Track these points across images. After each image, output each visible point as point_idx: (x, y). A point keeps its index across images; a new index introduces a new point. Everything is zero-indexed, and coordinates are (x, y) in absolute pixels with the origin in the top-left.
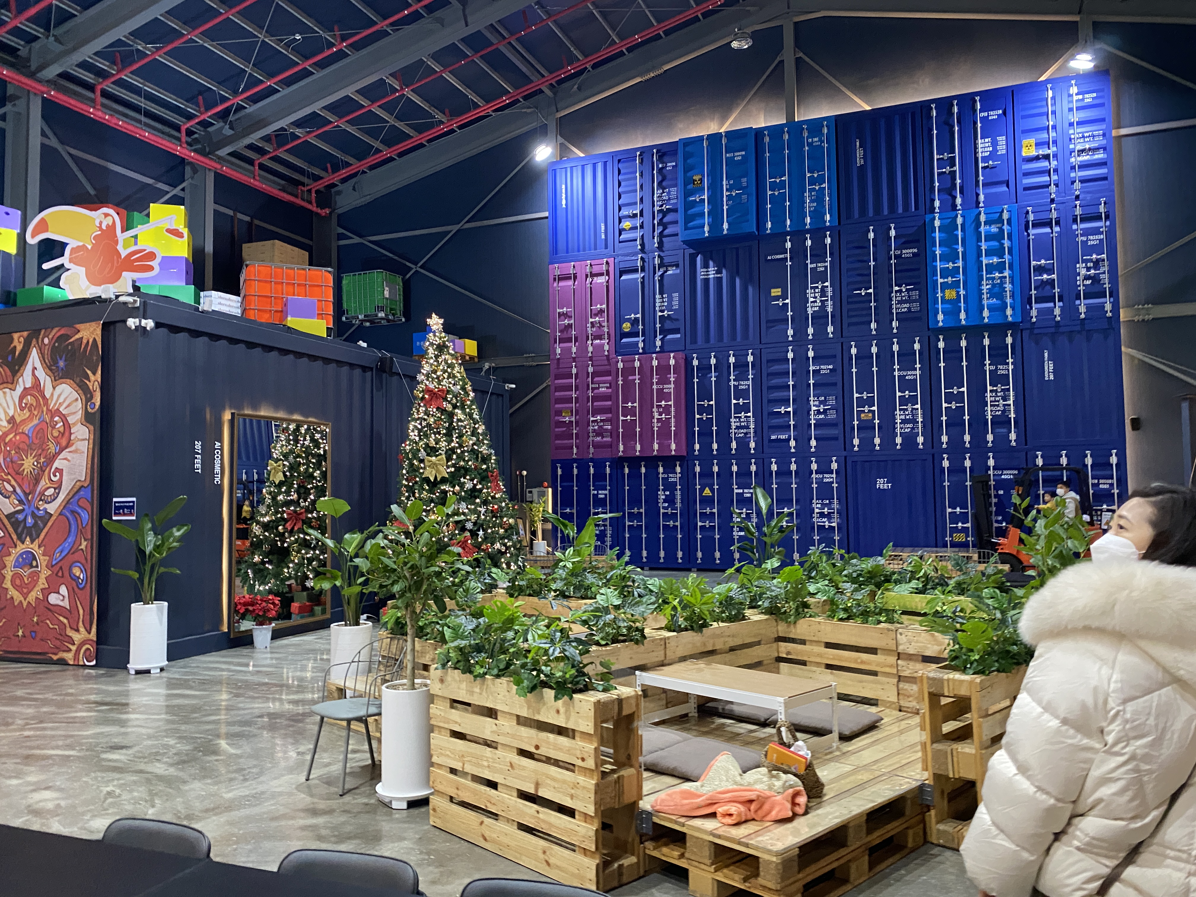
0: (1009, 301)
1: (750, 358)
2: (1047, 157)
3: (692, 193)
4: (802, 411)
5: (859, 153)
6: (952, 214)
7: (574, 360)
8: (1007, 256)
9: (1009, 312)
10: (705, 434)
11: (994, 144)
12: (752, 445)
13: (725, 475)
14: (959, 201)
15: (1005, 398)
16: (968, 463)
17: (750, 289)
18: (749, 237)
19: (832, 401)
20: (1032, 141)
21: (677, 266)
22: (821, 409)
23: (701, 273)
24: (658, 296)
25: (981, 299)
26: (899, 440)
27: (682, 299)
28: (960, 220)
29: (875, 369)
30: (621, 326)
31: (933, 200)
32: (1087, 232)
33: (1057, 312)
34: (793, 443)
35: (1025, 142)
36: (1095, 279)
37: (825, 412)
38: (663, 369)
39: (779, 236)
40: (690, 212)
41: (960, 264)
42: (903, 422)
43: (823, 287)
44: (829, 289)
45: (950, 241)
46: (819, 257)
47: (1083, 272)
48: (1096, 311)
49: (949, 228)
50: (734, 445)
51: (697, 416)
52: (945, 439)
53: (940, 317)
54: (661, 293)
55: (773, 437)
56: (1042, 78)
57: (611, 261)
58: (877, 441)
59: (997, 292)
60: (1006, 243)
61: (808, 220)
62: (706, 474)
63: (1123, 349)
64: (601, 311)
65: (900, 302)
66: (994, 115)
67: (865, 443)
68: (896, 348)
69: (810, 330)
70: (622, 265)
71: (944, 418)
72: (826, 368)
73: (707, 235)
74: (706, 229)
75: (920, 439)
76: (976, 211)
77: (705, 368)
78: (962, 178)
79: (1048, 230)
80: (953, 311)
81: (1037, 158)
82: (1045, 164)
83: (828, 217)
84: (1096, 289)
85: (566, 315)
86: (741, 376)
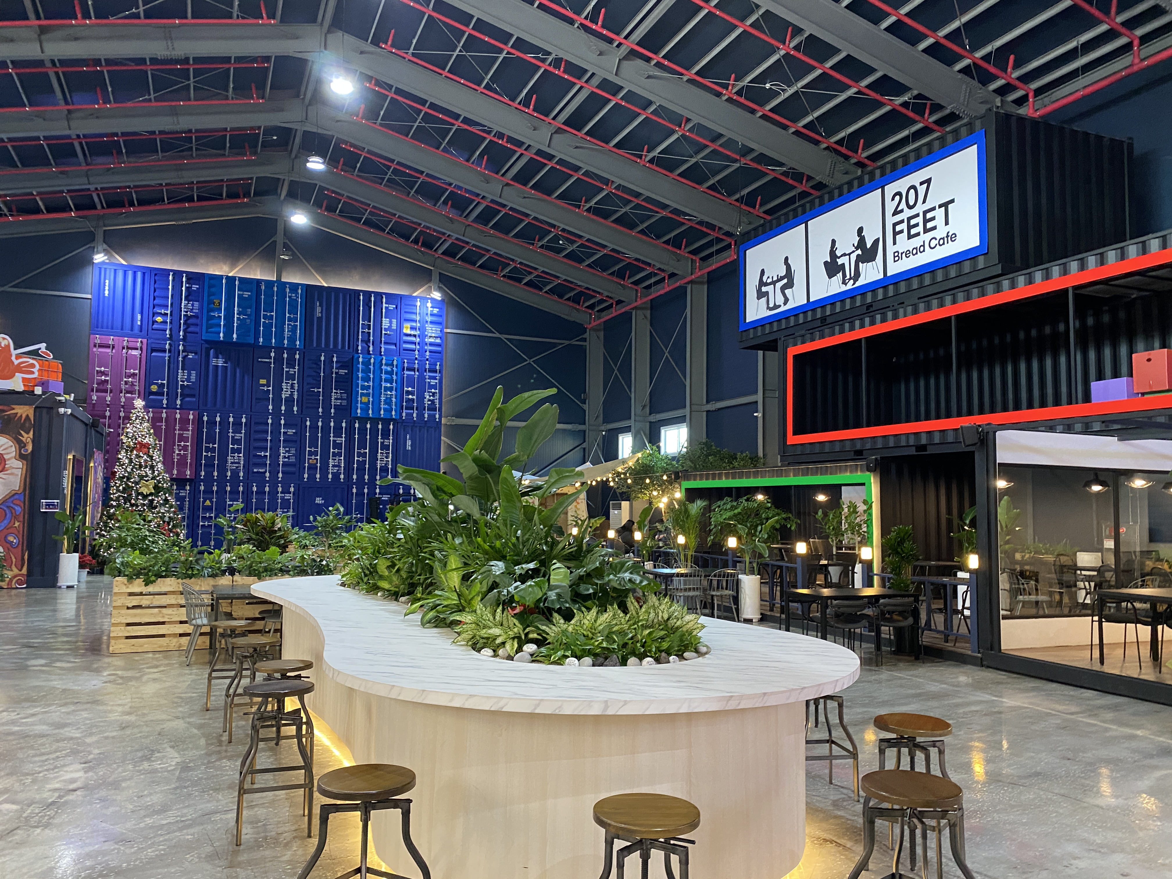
0: (394, 407)
1: (244, 420)
2: (415, 336)
3: (213, 310)
4: (275, 455)
5: (319, 309)
6: (369, 356)
7: (108, 406)
8: (394, 384)
9: (393, 413)
10: (210, 465)
11: (391, 322)
12: (241, 474)
13: (222, 491)
14: (371, 349)
15: (387, 457)
16: (366, 491)
17: (246, 378)
18: (249, 345)
19: (293, 451)
20: (409, 326)
21: (196, 353)
22: (287, 455)
23: (214, 362)
24: (180, 371)
25: (380, 404)
26: (330, 476)
27: (199, 376)
28: (372, 361)
29: (320, 435)
30: (150, 386)
31: (358, 346)
32: (431, 378)
33: (415, 415)
34: (267, 474)
35: (405, 325)
36: (433, 401)
37: (288, 457)
38: (184, 421)
39: (267, 348)
40: (210, 322)
41: (371, 384)
42: (334, 466)
43: (292, 384)
44: (296, 385)
45: (367, 371)
46: (291, 365)
47: (428, 397)
48: (432, 417)
49: (367, 363)
50: (229, 474)
51: (204, 454)
52: (355, 477)
53: (359, 411)
54: (183, 369)
55: (255, 470)
56: (415, 295)
57: (145, 341)
58: (318, 476)
59: (388, 401)
60: (395, 377)
61: (286, 342)
62: (208, 492)
63: (442, 438)
64: (134, 375)
65: (336, 399)
66: (392, 307)
67: (312, 477)
68: (332, 424)
69: (283, 408)
70: (153, 345)
71: (355, 466)
72: (291, 432)
73: (222, 339)
74: (221, 335)
75: (342, 476)
76: (380, 358)
77: (212, 423)
78: (373, 336)
79: (413, 373)
80: (365, 409)
81: (410, 335)
82: (413, 339)
83: (298, 343)
84: (433, 406)
85: (103, 373)
86: (237, 431)
